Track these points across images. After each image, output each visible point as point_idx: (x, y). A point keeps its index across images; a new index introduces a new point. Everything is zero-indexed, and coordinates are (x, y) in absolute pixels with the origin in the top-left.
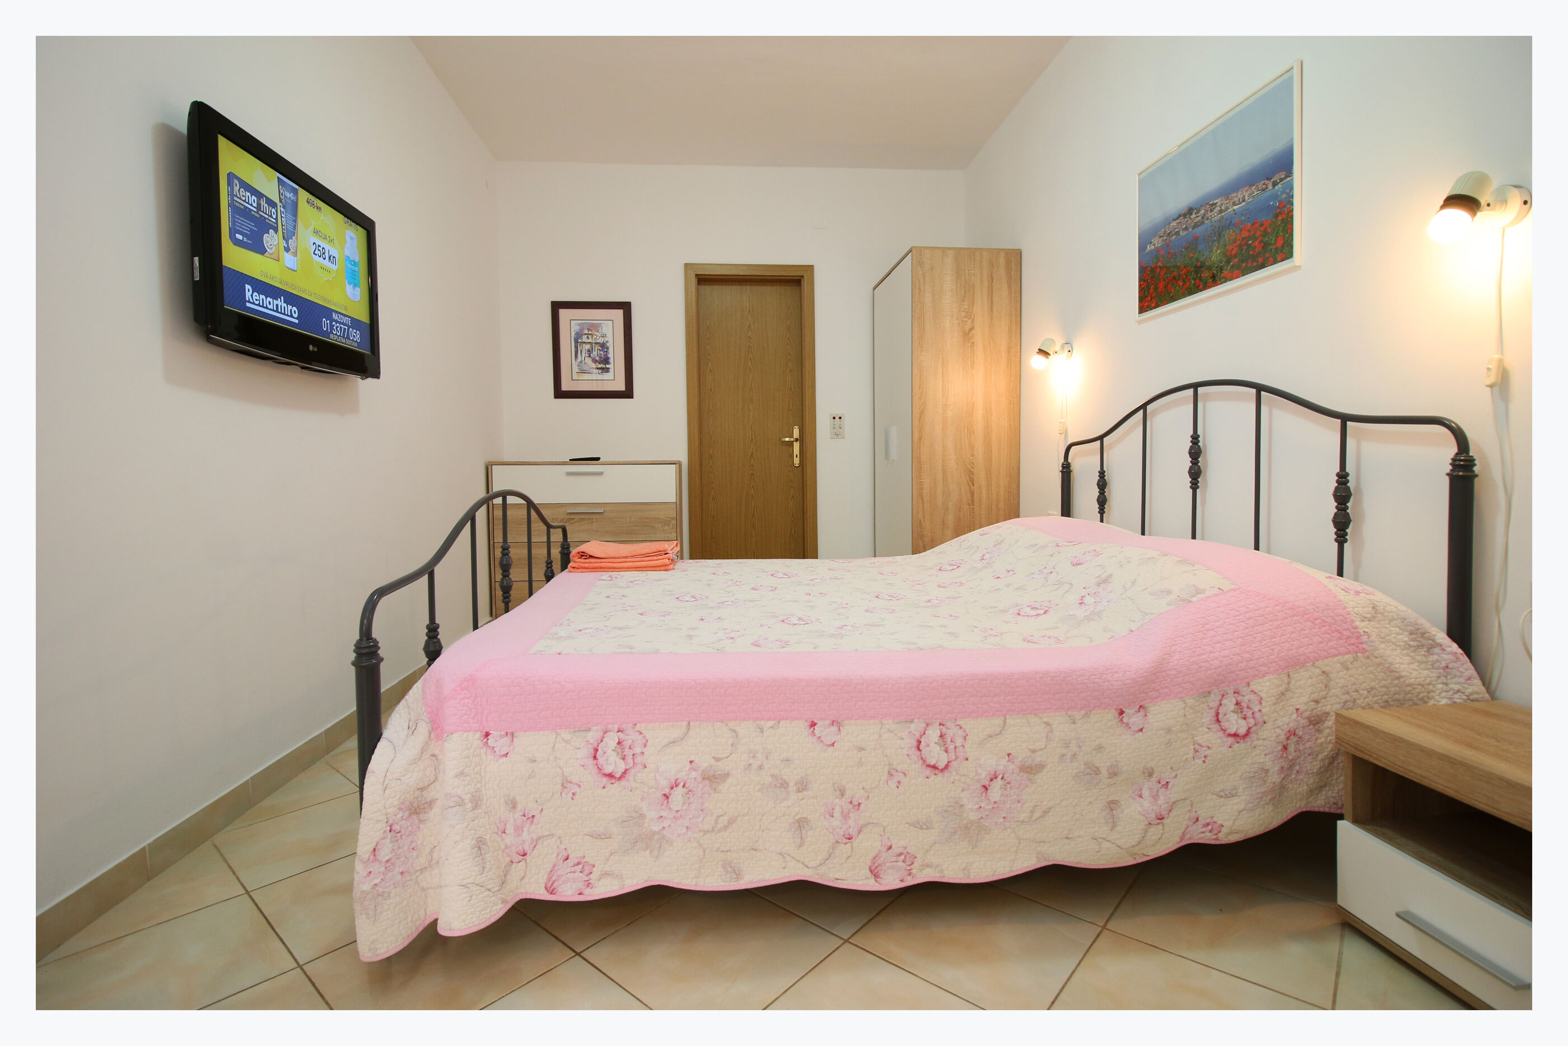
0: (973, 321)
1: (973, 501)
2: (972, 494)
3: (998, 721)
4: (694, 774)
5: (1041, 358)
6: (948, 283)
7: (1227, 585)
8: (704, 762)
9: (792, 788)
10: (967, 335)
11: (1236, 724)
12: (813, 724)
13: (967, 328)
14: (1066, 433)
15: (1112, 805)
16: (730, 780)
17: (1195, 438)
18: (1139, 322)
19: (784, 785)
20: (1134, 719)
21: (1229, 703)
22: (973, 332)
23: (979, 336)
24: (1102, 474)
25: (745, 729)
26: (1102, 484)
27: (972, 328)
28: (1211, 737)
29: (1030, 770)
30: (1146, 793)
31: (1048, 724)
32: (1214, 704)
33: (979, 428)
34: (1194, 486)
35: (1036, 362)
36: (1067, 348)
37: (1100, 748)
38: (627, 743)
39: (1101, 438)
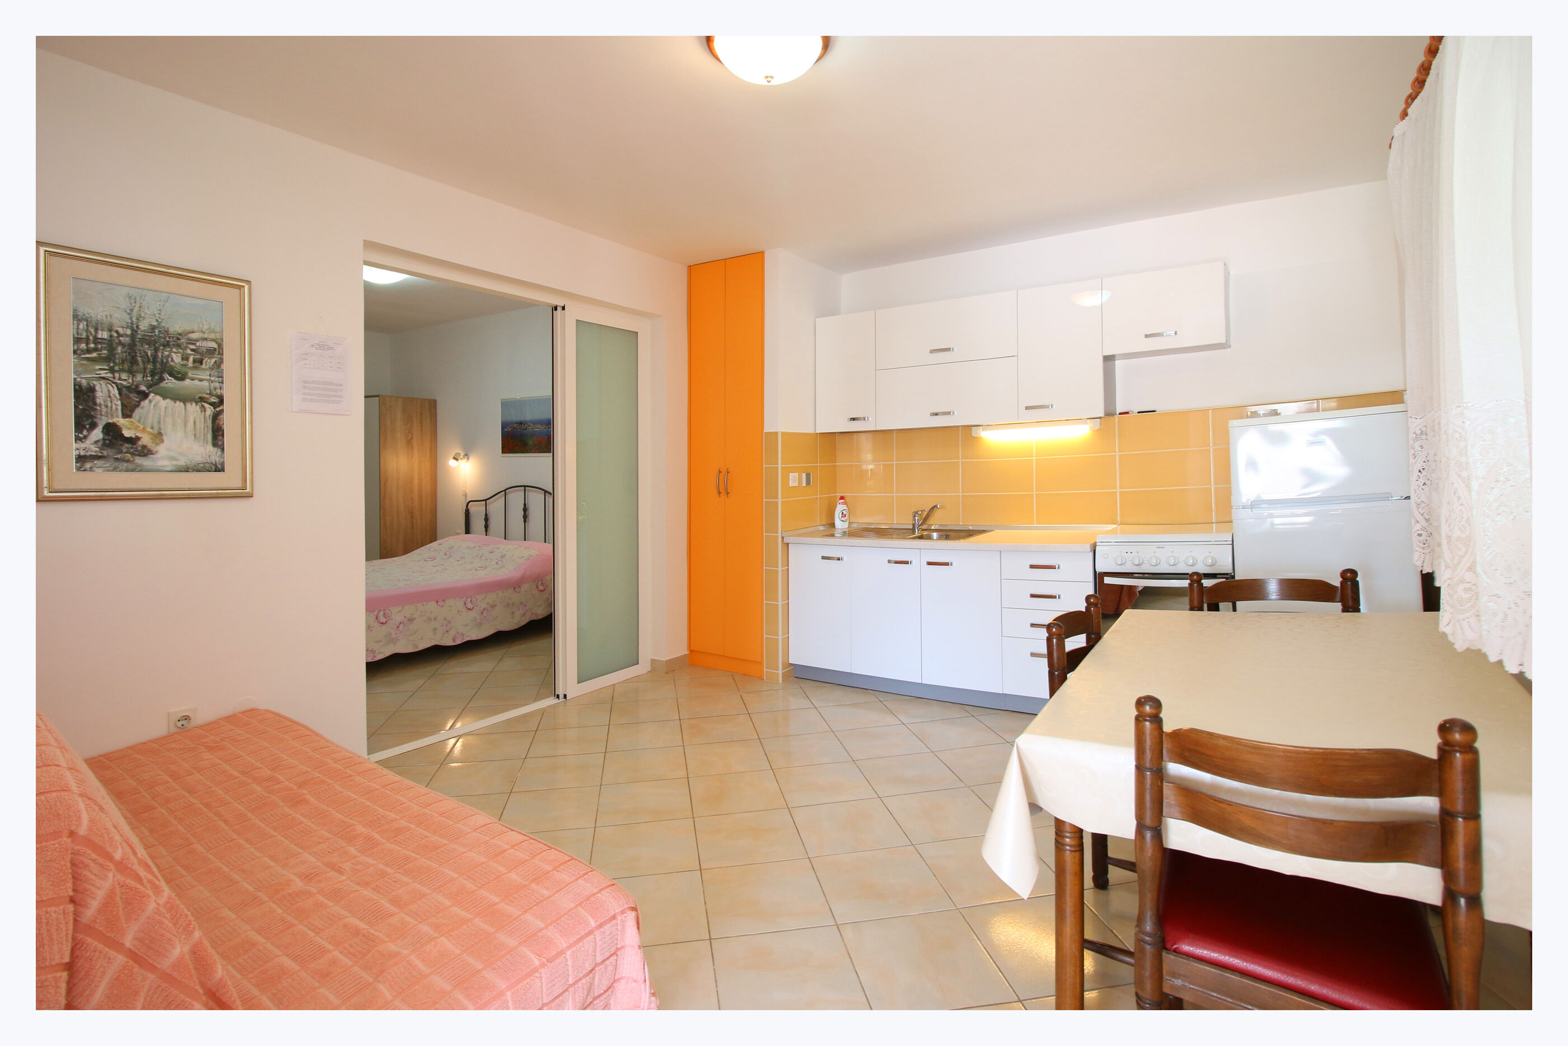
0: (412, 435)
1: (413, 527)
2: (413, 523)
3: (485, 595)
4: (406, 620)
5: (454, 461)
6: (399, 415)
7: (539, 554)
8: (408, 615)
9: (433, 619)
10: (409, 442)
11: (541, 588)
12: (437, 602)
13: (409, 439)
14: (466, 495)
15: (513, 613)
16: (416, 620)
17: (525, 505)
18: (502, 457)
19: (430, 619)
20: (517, 590)
21: (540, 583)
22: (413, 440)
23: (415, 443)
24: (486, 515)
25: (419, 605)
26: (486, 519)
27: (412, 439)
28: (535, 592)
29: (493, 606)
30: (521, 608)
31: (497, 594)
32: (536, 584)
33: (416, 490)
34: (525, 522)
35: (452, 463)
36: (466, 457)
37: (510, 598)
38: (386, 614)
39: (486, 500)
